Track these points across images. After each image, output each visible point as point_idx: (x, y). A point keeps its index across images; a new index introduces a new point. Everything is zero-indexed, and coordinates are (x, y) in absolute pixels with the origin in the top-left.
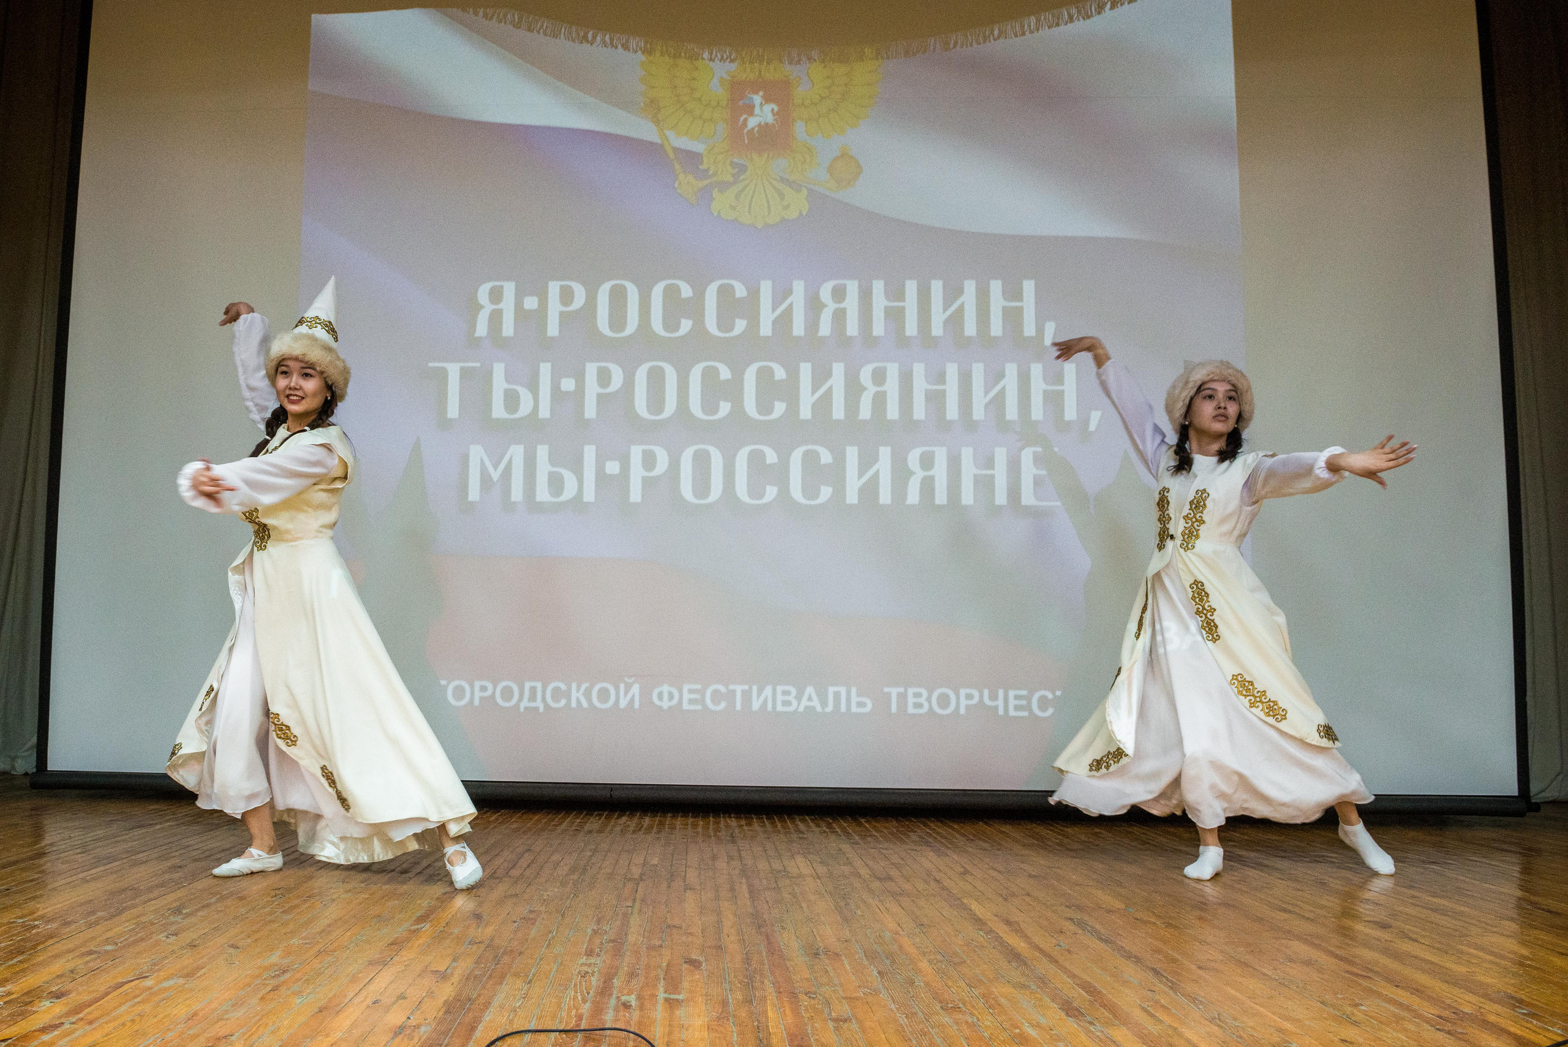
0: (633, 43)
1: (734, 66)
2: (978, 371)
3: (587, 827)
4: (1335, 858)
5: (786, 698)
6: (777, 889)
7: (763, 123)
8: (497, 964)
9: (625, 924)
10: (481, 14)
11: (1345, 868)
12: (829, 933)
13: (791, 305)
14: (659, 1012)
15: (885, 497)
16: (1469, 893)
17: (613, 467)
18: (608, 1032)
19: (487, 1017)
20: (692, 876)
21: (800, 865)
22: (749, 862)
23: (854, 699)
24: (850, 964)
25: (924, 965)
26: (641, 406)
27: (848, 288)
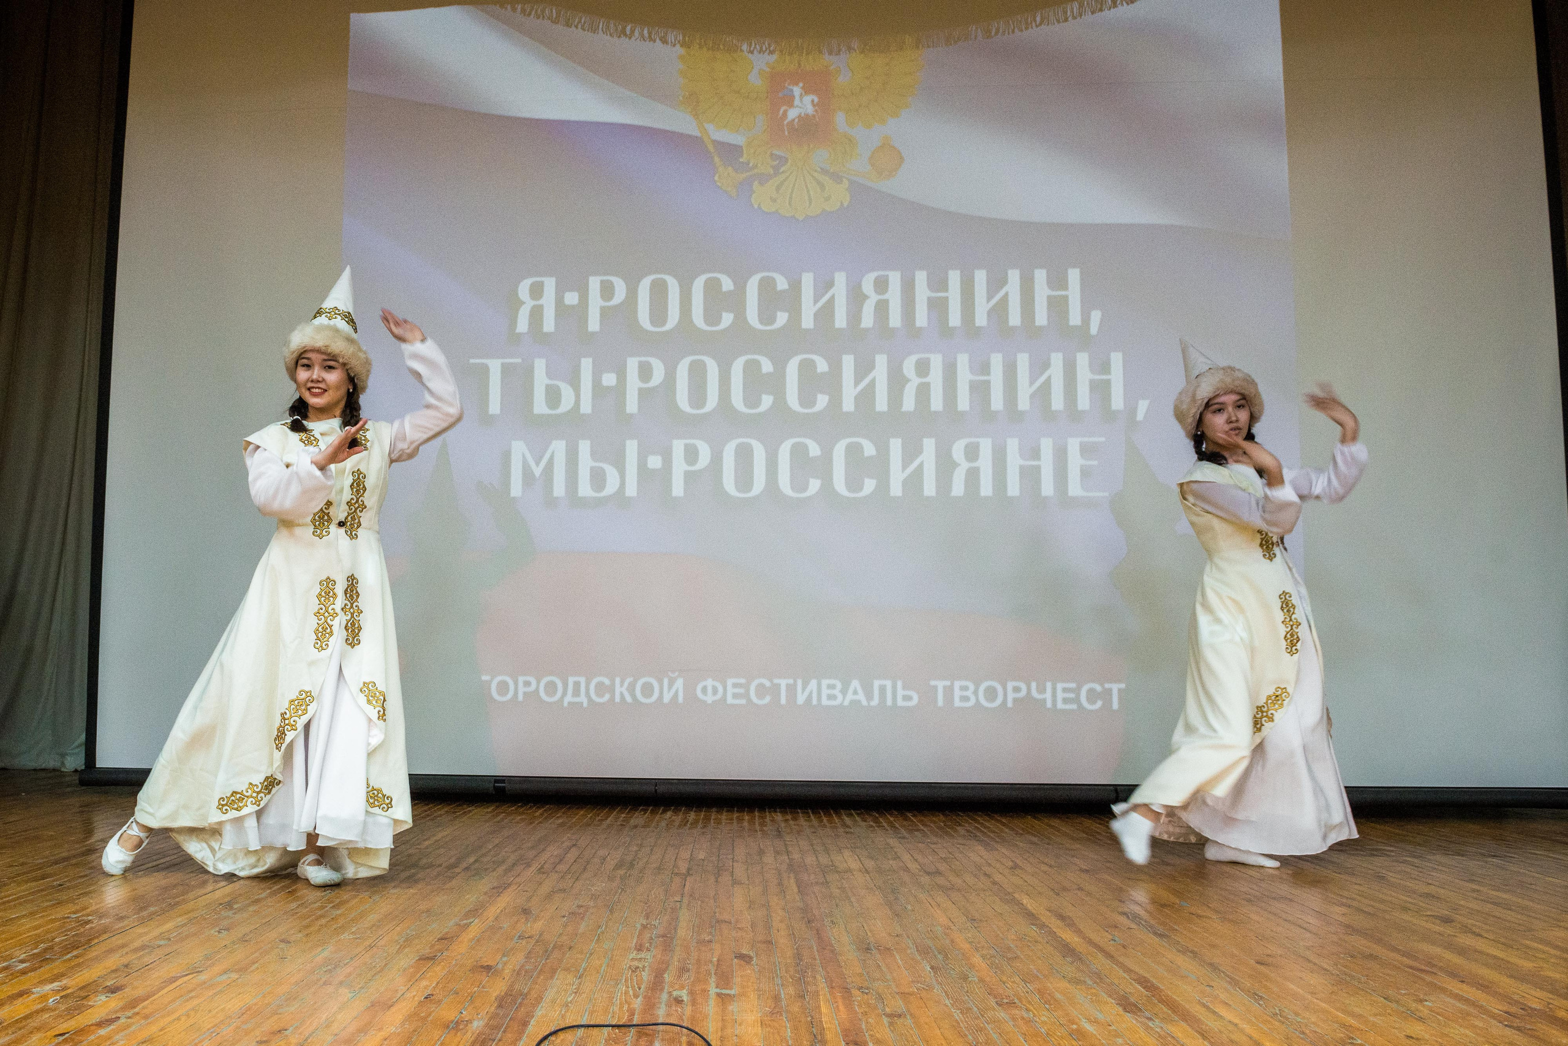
0: (671, 37)
1: (775, 56)
2: (1023, 361)
3: (633, 822)
4: (1392, 851)
5: (830, 692)
6: (826, 883)
7: (803, 115)
8: (547, 959)
9: (675, 920)
10: (519, 9)
11: (1404, 862)
12: (880, 928)
13: (833, 297)
14: (711, 1007)
15: (930, 488)
16: (1534, 887)
17: (655, 462)
18: (661, 1027)
19: (539, 1012)
20: (740, 871)
21: (848, 860)
22: (796, 856)
23: (900, 692)
24: (902, 960)
25: (977, 960)
26: (682, 399)
27: (890, 279)
